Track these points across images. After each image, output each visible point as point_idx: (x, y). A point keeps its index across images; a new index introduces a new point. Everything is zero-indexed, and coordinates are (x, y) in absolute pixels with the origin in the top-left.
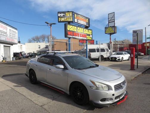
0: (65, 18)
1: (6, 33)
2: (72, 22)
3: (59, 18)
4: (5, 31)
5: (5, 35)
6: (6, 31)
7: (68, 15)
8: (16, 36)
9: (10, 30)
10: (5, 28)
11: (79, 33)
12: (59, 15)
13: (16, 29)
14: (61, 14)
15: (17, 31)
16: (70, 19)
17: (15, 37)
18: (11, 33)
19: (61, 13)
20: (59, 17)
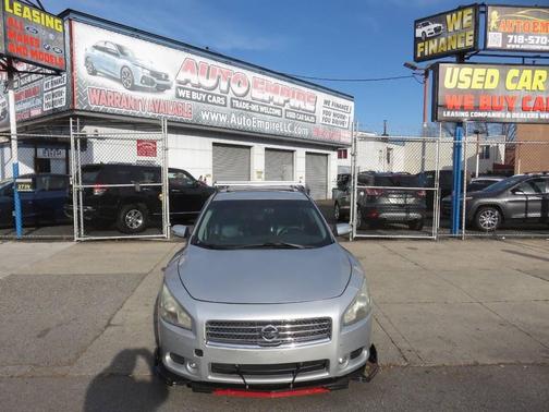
0: (443, 40)
1: (311, 114)
2: (474, 50)
3: (420, 45)
4: (310, 107)
5: (307, 119)
6: (312, 108)
7: (454, 23)
8: (347, 120)
9: (326, 102)
10: (308, 99)
11: (518, 94)
12: (419, 33)
13: (350, 97)
14: (425, 29)
15: (351, 104)
16: (464, 38)
17: (343, 123)
18: (328, 113)
19: (424, 21)
20: (417, 40)
